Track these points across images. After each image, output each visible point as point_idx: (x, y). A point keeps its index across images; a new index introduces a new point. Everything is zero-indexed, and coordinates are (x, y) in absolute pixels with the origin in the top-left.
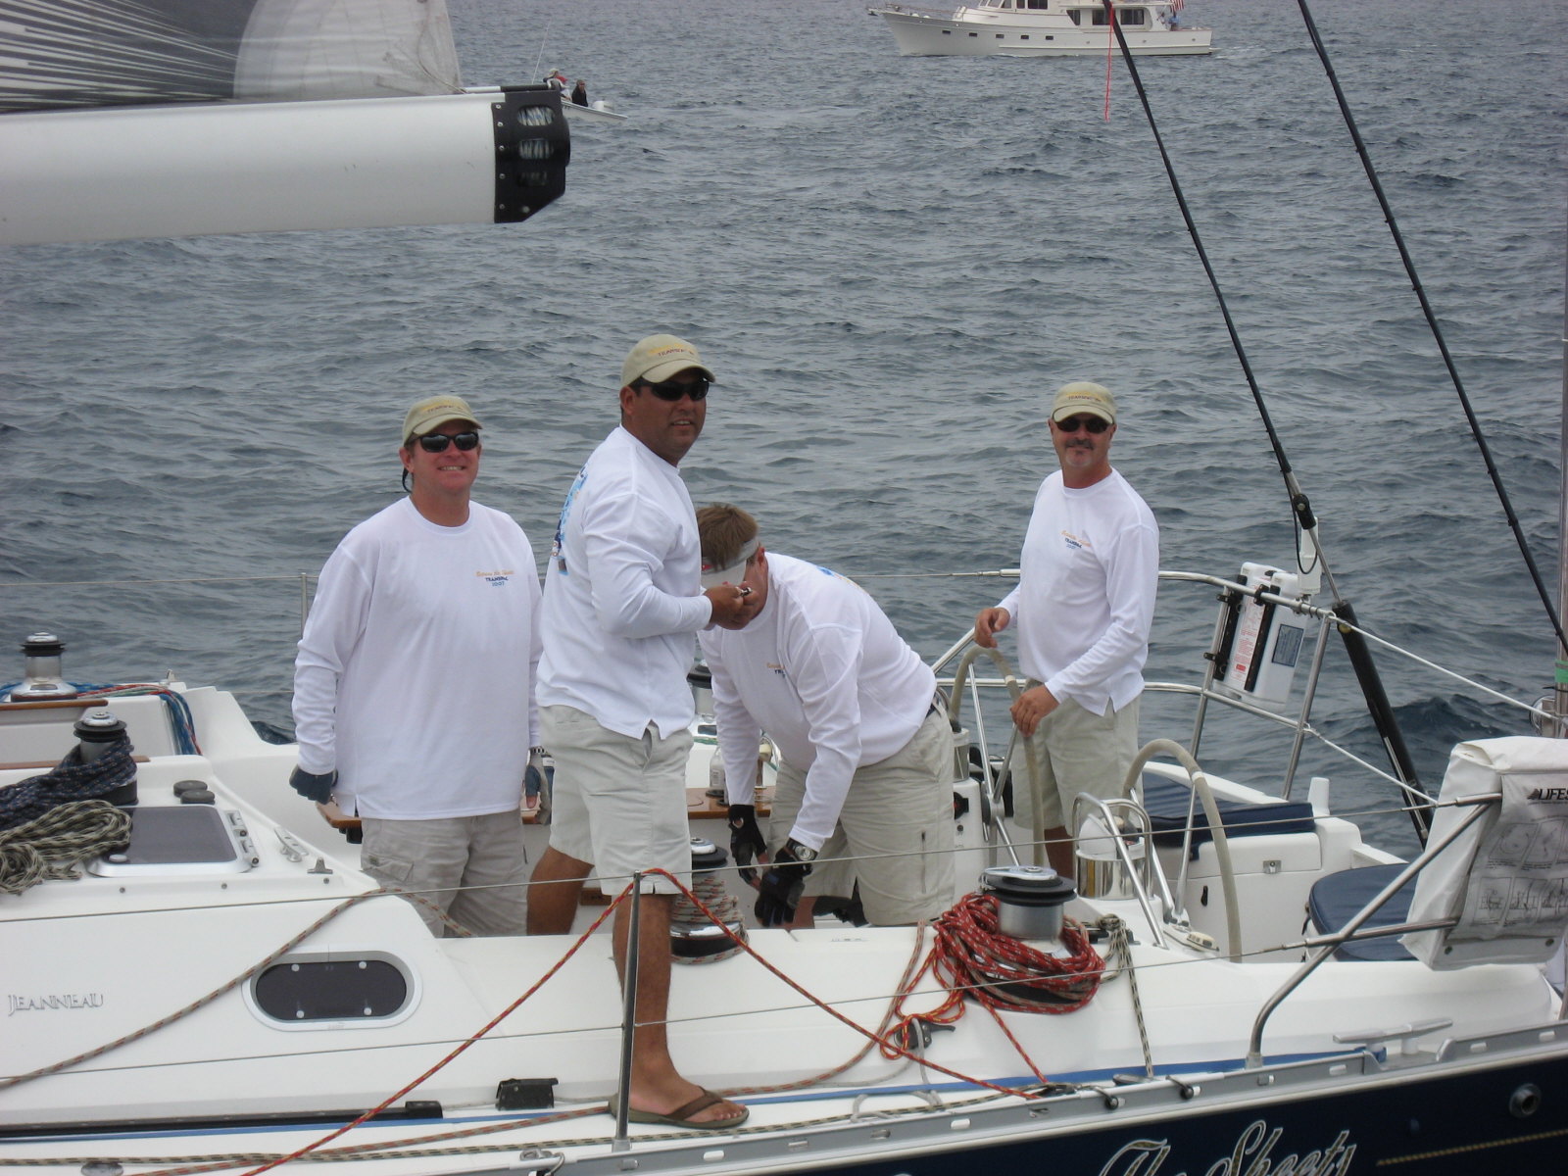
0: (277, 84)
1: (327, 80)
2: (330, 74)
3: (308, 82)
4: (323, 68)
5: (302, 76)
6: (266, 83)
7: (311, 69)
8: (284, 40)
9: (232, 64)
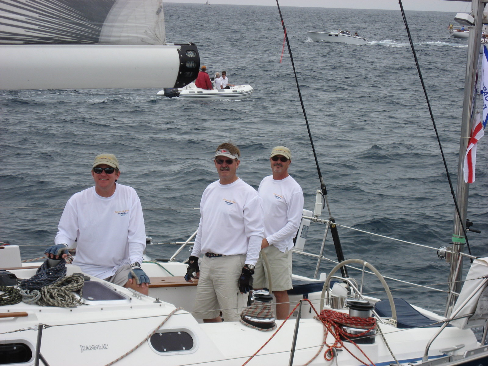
0: (112, 39)
1: (127, 38)
2: (128, 36)
3: (121, 39)
4: (126, 34)
5: (120, 37)
6: (109, 38)
7: (123, 34)
8: (116, 24)
9: (100, 31)
